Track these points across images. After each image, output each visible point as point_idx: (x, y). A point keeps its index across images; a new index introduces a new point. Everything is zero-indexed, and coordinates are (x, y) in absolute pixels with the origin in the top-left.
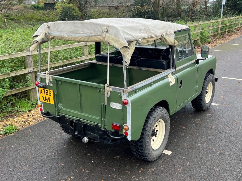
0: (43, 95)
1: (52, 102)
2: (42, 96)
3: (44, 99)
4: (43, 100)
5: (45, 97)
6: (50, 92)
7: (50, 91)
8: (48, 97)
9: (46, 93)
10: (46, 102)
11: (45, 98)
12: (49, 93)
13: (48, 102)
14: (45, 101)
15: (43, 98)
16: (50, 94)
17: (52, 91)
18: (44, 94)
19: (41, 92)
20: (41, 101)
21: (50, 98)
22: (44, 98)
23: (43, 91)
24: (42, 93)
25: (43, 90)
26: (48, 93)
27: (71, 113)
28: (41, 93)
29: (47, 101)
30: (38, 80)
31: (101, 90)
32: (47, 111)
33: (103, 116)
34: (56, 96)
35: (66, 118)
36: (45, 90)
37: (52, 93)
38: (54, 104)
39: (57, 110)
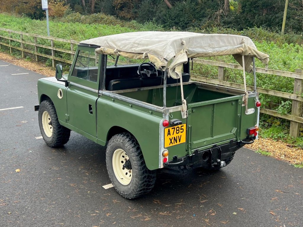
0: (171, 136)
1: (183, 140)
2: (170, 139)
3: (171, 142)
4: (170, 145)
5: (174, 138)
6: (182, 128)
7: (183, 126)
8: (179, 136)
9: (177, 130)
10: (175, 144)
11: (173, 141)
12: (181, 129)
13: (178, 143)
14: (172, 144)
16: (182, 131)
17: (185, 125)
18: (173, 134)
19: (169, 133)
20: (166, 147)
21: (181, 136)
22: (171, 140)
23: (172, 131)
24: (170, 134)
25: (172, 129)
26: (179, 130)
27: (205, 143)
28: (169, 135)
29: (176, 142)
30: (166, 117)
31: (239, 101)
32: (173, 158)
33: (238, 128)
34: (190, 129)
35: (200, 151)
36: (174, 128)
37: (184, 128)
38: (185, 142)
39: (191, 146)
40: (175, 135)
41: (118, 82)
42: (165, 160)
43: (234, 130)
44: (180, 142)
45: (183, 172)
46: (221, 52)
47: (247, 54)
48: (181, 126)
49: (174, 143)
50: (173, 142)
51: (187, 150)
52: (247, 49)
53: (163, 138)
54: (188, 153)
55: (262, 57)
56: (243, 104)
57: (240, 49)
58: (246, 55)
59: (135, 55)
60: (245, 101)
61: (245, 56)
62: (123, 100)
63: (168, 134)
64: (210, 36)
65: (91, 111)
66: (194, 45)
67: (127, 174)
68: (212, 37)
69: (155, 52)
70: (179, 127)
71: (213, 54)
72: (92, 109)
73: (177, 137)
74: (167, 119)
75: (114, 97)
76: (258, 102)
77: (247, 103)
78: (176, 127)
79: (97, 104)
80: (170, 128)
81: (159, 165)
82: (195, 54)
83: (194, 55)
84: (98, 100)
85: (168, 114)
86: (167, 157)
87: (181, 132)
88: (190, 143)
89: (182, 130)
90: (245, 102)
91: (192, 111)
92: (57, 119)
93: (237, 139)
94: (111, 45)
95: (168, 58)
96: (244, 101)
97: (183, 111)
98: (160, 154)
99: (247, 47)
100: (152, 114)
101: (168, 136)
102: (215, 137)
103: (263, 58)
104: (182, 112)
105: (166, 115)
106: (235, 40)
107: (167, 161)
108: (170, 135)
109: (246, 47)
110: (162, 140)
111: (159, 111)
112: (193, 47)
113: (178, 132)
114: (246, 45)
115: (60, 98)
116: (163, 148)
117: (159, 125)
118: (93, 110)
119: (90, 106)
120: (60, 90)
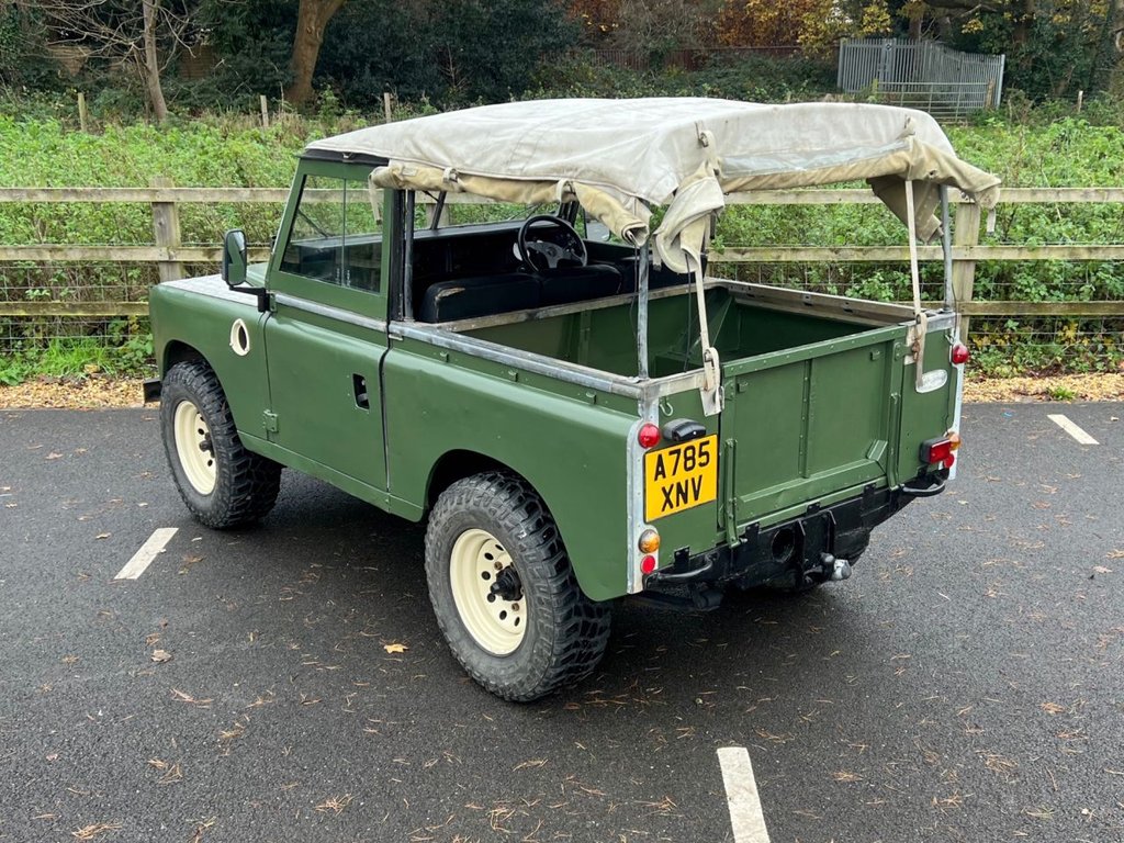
0: (668, 481)
1: (709, 493)
2: (664, 489)
3: (668, 501)
4: (663, 510)
5: (679, 485)
6: (704, 449)
7: (707, 443)
8: (693, 480)
9: (687, 459)
10: (683, 506)
11: (673, 497)
12: (701, 454)
13: (692, 502)
14: (671, 507)
15: (664, 498)
16: (704, 459)
17: (713, 439)
18: (674, 473)
19: (660, 471)
20: (652, 519)
21: (701, 477)
22: (667, 495)
23: (669, 462)
24: (663, 473)
25: (671, 453)
26: (693, 458)
28: (660, 477)
29: (686, 501)
30: (648, 414)
31: (896, 344)
32: (676, 556)
33: (892, 441)
34: (731, 452)
35: (763, 529)
36: (678, 452)
37: (712, 448)
38: (714, 497)
39: (734, 513)
40: (682, 476)
41: (456, 290)
42: (648, 563)
43: (878, 450)
44: (696, 498)
45: (707, 600)
46: (834, 171)
47: (922, 176)
48: (702, 445)
49: (678, 505)
50: (674, 502)
51: (721, 526)
52: (924, 155)
53: (638, 489)
54: (726, 535)
55: (974, 183)
56: (909, 355)
57: (899, 158)
58: (918, 177)
59: (526, 189)
60: (916, 344)
61: (916, 183)
62: (484, 356)
63: (658, 473)
64: (795, 110)
65: (365, 396)
66: (740, 148)
67: (503, 615)
68: (802, 113)
69: (601, 175)
70: (693, 448)
71: (808, 177)
72: (365, 392)
73: (687, 482)
74: (655, 421)
75: (450, 344)
76: (958, 348)
77: (921, 353)
78: (682, 447)
79: (384, 371)
80: (665, 452)
81: (629, 584)
82: (747, 180)
83: (743, 182)
84: (386, 359)
85: (656, 402)
86: (655, 555)
87: (701, 465)
88: (731, 500)
89: (704, 457)
90: (914, 348)
91: (738, 386)
92: (233, 429)
93: (887, 480)
94: (428, 154)
95: (653, 198)
96: (913, 345)
97: (705, 390)
98: (629, 546)
99: (923, 148)
100: (595, 402)
101: (656, 479)
102: (813, 478)
103: (981, 188)
104: (702, 393)
105: (648, 405)
106: (880, 123)
107: (656, 567)
108: (664, 477)
109: (920, 150)
110: (636, 495)
111: (624, 391)
112: (736, 154)
113: (690, 463)
114: (919, 141)
115: (240, 352)
116: (641, 522)
117: (626, 442)
118: (371, 395)
119: (358, 379)
120: (239, 324)
